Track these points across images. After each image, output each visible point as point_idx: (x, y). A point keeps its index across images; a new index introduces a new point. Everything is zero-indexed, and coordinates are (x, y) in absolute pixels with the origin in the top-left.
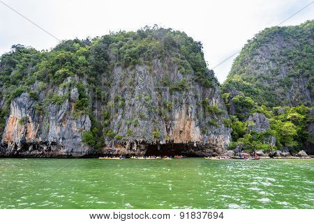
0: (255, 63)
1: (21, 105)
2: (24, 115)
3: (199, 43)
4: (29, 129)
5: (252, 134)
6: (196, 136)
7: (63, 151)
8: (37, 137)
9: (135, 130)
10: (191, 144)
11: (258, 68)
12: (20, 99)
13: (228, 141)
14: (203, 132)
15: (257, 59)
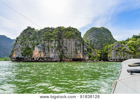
0: (90, 37)
1: (39, 47)
2: (40, 50)
3: (80, 32)
4: (41, 54)
5: (93, 56)
6: (82, 57)
7: (55, 60)
8: (44, 56)
9: (71, 55)
10: (80, 58)
11: (90, 38)
12: (39, 46)
13: (88, 58)
14: (83, 56)
15: (90, 36)
